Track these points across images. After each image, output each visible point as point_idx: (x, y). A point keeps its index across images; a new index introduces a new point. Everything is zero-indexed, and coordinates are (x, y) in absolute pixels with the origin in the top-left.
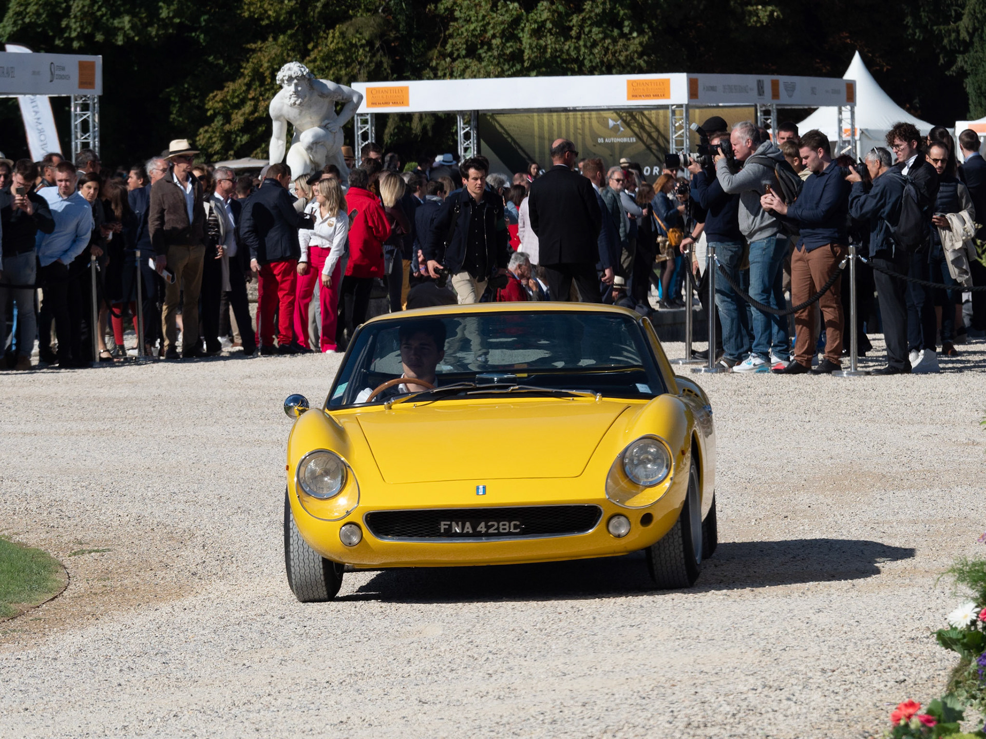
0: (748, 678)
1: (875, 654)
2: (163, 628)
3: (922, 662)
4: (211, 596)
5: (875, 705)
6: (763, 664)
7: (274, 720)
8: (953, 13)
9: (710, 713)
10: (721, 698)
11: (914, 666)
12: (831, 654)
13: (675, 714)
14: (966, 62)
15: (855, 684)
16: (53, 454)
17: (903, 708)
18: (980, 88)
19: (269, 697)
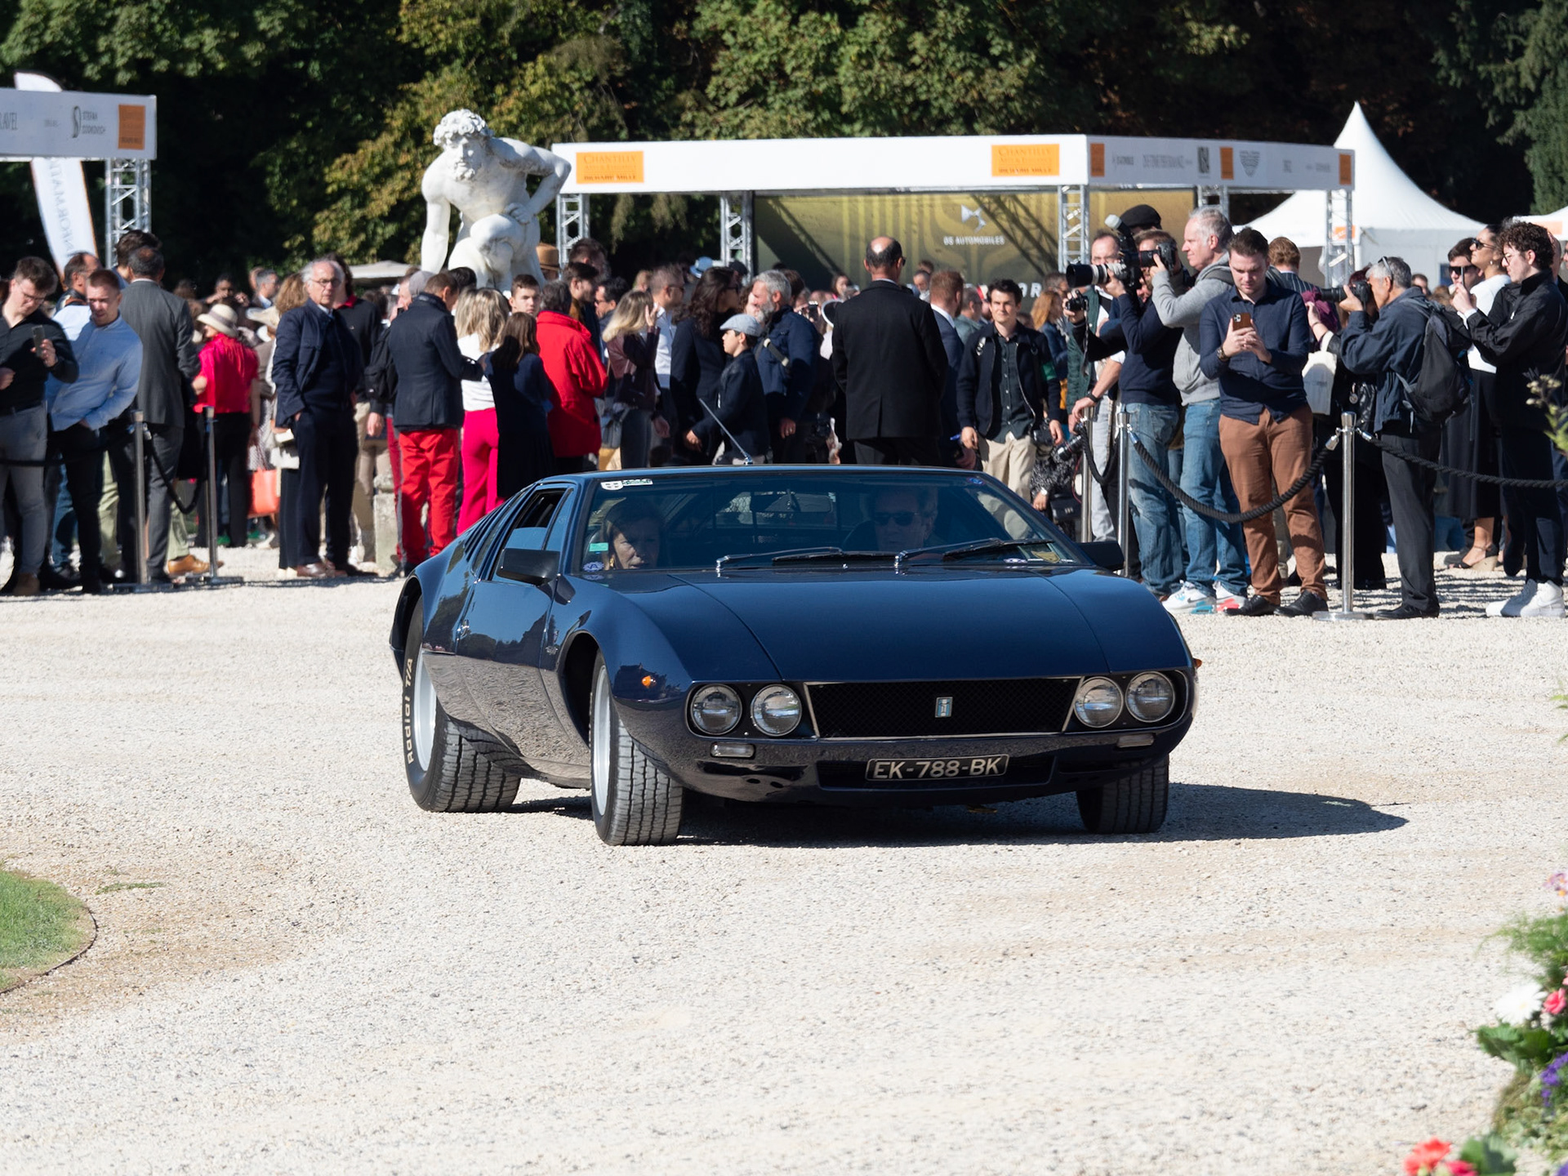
0: (1176, 1099)
1: (1378, 1064)
2: (245, 1010)
3: (1454, 1077)
4: (321, 959)
5: (1378, 1145)
6: (1200, 1077)
7: (421, 1158)
8: (1510, 46)
9: (1116, 1154)
10: (1133, 1132)
11: (1440, 1084)
12: (1309, 1062)
13: (1060, 1155)
14: (1529, 123)
15: (1346, 1111)
16: (72, 731)
17: (1423, 1151)
18: (1551, 164)
19: (414, 1123)
